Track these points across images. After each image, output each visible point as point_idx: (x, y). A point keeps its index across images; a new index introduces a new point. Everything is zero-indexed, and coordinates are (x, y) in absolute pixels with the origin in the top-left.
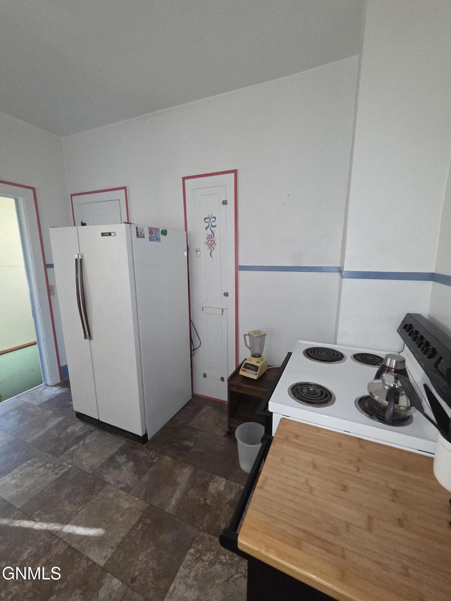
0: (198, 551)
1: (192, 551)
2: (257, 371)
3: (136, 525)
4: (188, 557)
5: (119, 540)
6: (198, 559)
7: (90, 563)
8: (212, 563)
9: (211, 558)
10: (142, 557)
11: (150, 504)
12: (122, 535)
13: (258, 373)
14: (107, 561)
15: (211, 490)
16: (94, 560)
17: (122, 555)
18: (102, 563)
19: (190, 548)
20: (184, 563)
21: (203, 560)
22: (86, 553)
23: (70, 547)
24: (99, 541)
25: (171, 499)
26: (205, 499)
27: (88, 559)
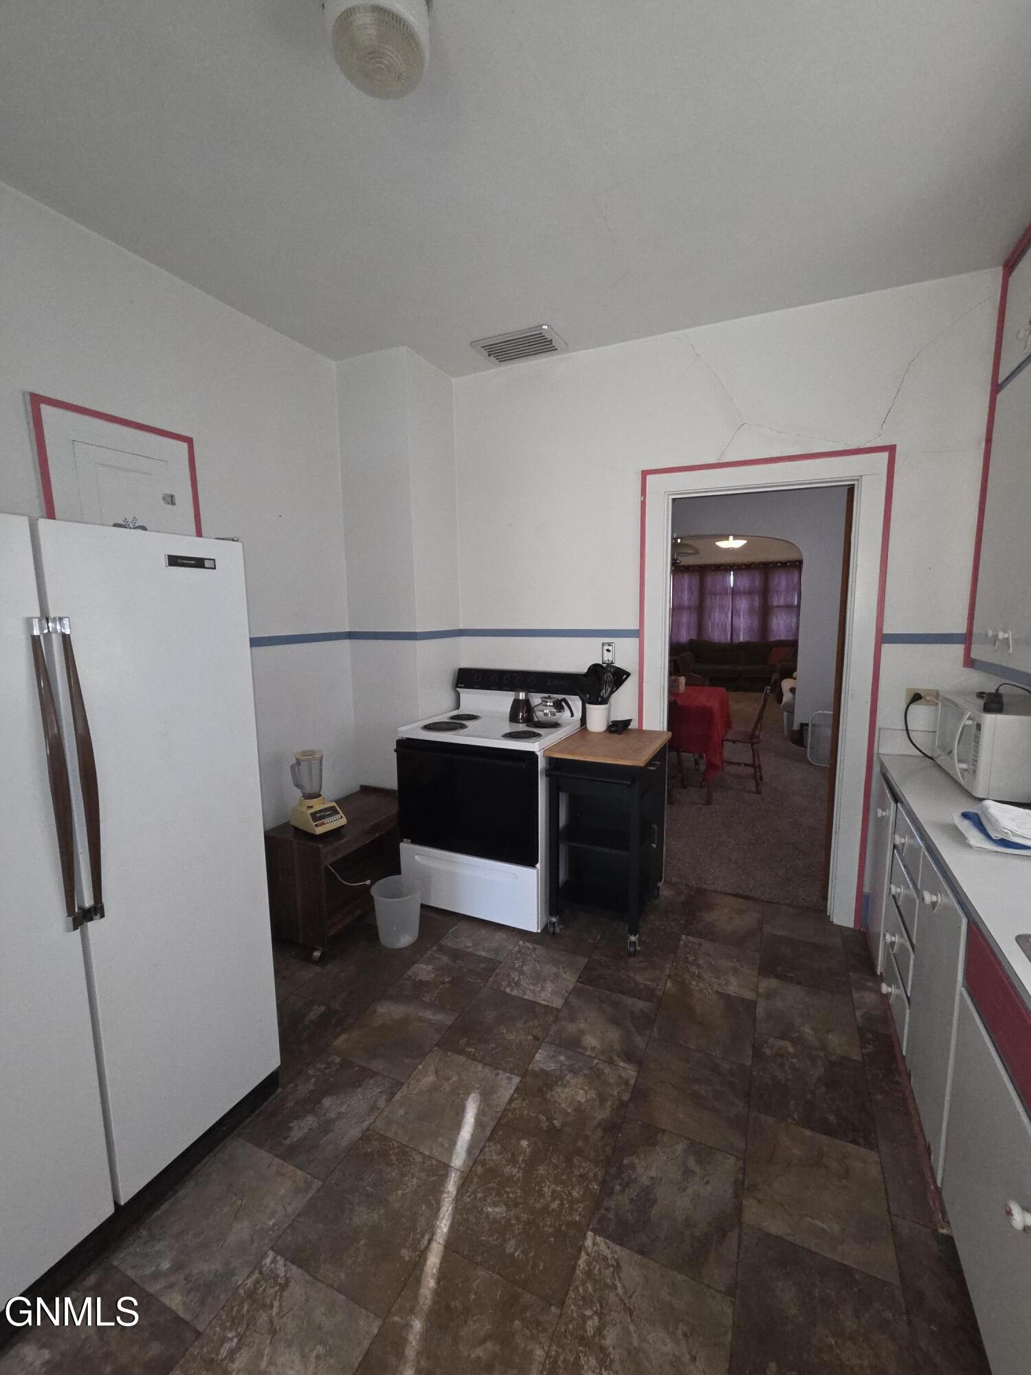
0: (509, 984)
1: (508, 990)
2: (338, 813)
3: (468, 1055)
4: (515, 993)
5: (487, 1070)
6: (517, 984)
7: (516, 1095)
8: (522, 973)
9: (516, 973)
10: (511, 1037)
11: (436, 1045)
12: (480, 1067)
13: (341, 814)
14: (514, 1075)
15: (430, 978)
16: (512, 1092)
17: (508, 1059)
18: (516, 1080)
19: (504, 992)
20: (520, 995)
21: (519, 980)
22: (500, 1109)
23: (490, 1139)
24: (487, 1096)
25: (433, 1021)
26: (443, 983)
27: (511, 1100)
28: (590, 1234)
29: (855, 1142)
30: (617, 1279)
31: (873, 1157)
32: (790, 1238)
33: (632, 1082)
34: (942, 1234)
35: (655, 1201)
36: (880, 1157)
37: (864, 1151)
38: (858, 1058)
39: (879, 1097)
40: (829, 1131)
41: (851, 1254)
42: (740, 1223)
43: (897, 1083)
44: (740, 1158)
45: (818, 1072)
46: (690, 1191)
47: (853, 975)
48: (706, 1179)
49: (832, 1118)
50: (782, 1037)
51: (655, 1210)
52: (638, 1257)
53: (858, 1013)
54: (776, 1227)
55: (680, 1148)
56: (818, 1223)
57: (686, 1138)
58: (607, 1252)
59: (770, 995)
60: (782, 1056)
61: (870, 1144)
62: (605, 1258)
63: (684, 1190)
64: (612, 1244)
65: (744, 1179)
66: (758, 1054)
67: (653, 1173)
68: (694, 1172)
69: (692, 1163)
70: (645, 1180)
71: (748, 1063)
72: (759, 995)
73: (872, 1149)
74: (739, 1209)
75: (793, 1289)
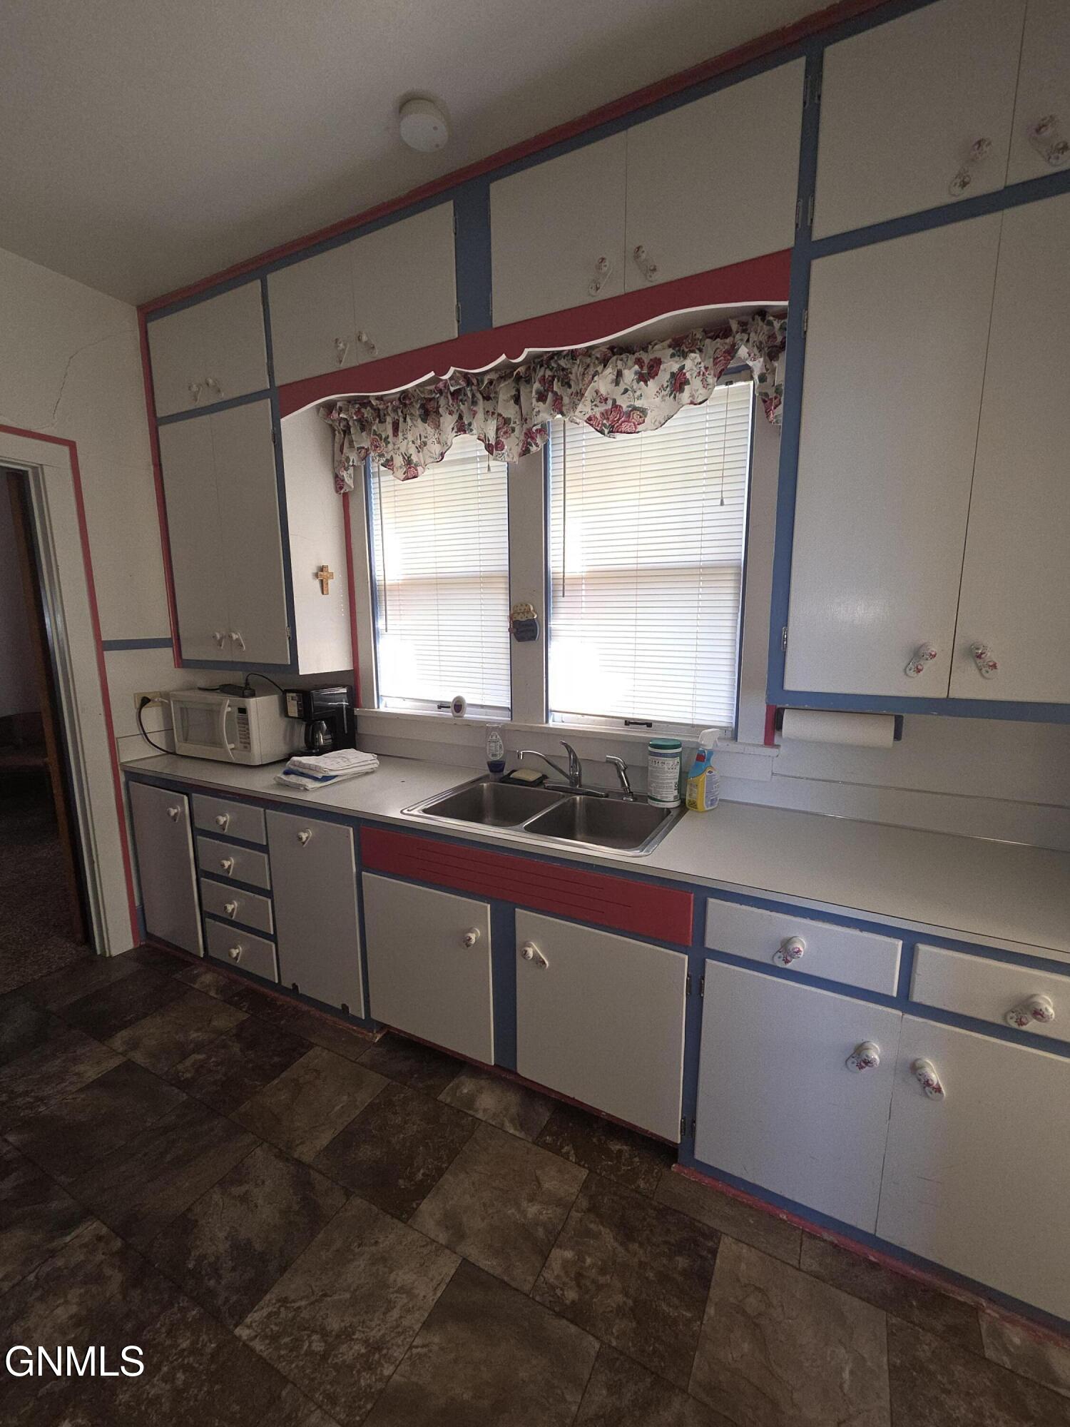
28: (238, 1331)
29: (301, 1055)
30: (293, 1304)
31: (317, 1050)
32: (337, 1132)
33: (104, 1230)
34: (378, 1041)
35: (249, 1241)
36: (319, 1046)
37: (311, 1053)
38: (246, 1016)
39: (282, 1022)
40: (284, 1067)
41: (364, 1098)
42: (309, 1166)
43: (282, 1005)
44: (262, 1143)
45: (236, 1048)
46: (260, 1202)
47: (178, 976)
48: (259, 1182)
49: (276, 1059)
50: (184, 1056)
51: (258, 1246)
52: (287, 1275)
53: (212, 994)
54: (325, 1139)
55: (217, 1197)
56: (338, 1108)
57: (212, 1188)
58: (265, 1312)
59: (134, 1045)
60: (202, 1066)
61: (311, 1046)
62: (269, 1315)
63: (257, 1207)
64: (262, 1303)
65: (279, 1149)
66: (184, 1085)
67: (222, 1235)
68: (247, 1191)
69: (237, 1190)
70: (223, 1247)
71: (185, 1097)
72: (123, 1054)
73: (312, 1047)
74: (299, 1162)
75: (367, 1146)
